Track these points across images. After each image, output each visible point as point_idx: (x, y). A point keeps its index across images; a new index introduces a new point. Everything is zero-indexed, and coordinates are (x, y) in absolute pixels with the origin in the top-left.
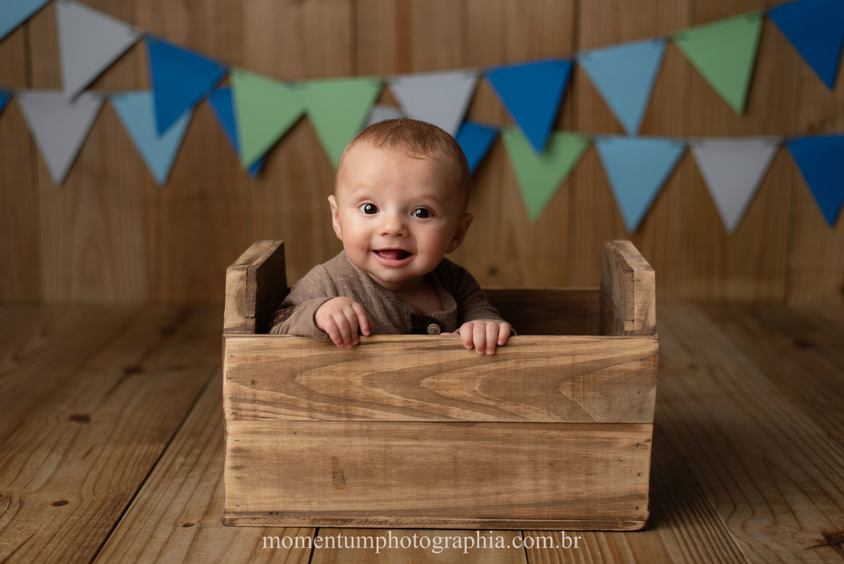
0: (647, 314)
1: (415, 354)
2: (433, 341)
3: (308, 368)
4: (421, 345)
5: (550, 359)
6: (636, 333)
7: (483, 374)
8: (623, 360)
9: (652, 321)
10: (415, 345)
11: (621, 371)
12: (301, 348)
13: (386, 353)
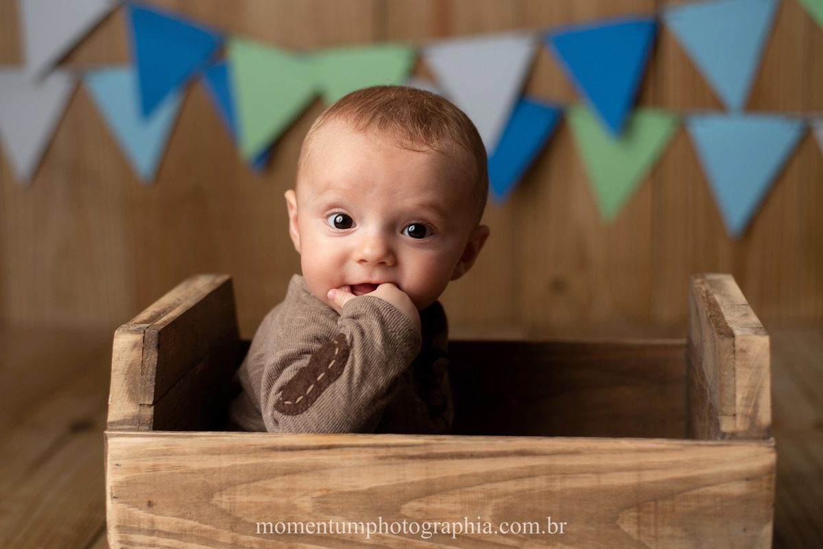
0: (756, 406)
1: (391, 464)
2: (418, 445)
3: (231, 484)
4: (401, 451)
5: (602, 476)
6: (740, 435)
7: (497, 497)
8: (719, 480)
9: (765, 416)
10: (393, 451)
11: (715, 496)
12: (219, 454)
13: (347, 463)
